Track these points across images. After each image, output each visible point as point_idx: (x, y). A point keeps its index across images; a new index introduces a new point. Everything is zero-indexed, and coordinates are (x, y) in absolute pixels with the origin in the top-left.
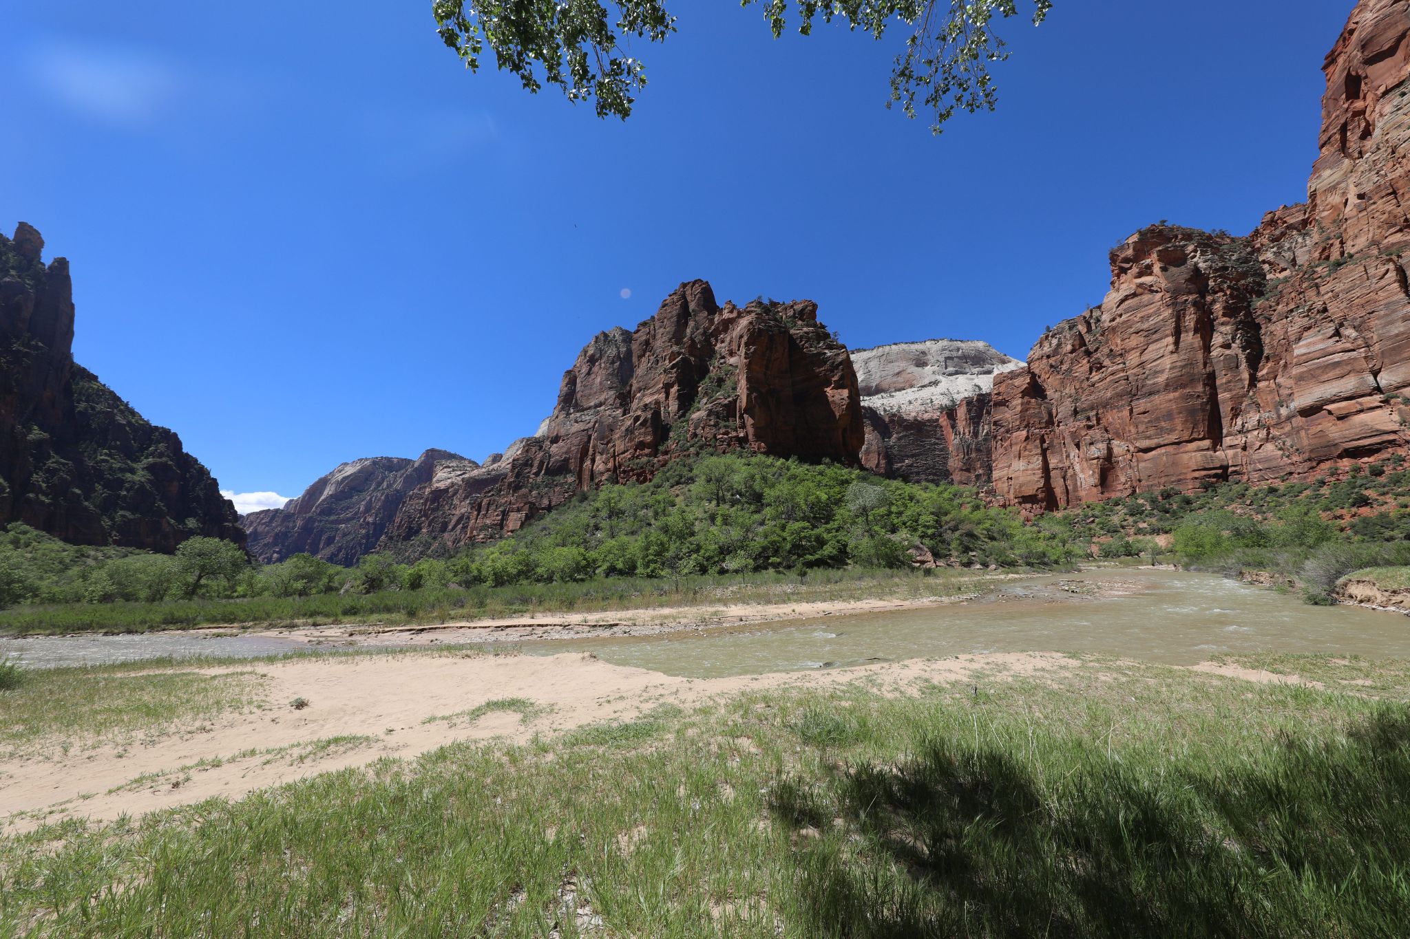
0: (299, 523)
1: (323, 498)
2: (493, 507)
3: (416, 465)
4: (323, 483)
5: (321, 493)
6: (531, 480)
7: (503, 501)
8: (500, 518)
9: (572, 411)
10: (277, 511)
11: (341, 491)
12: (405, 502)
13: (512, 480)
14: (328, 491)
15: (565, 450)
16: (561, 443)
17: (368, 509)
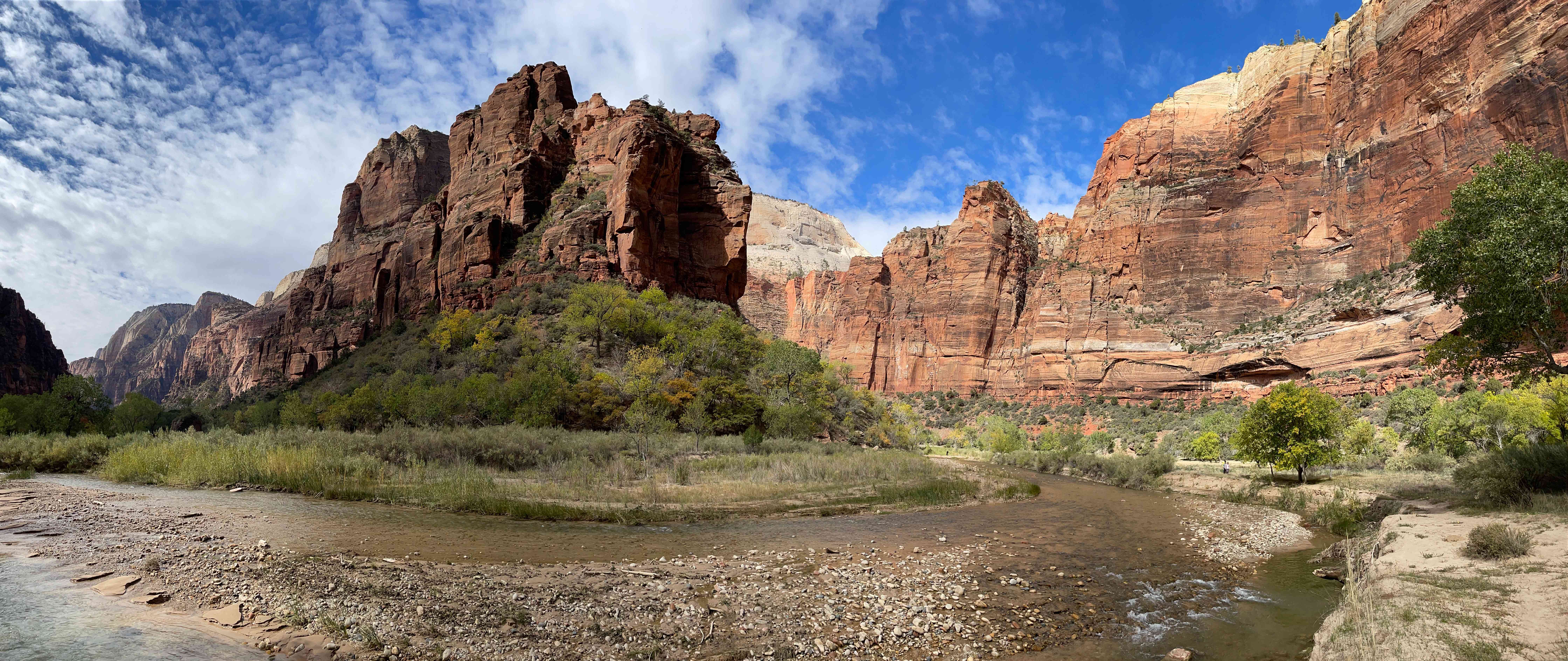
0: (109, 370)
1: (123, 346)
2: (274, 349)
3: (195, 310)
4: (122, 331)
5: (122, 342)
6: (313, 317)
7: (284, 341)
8: (282, 360)
9: (356, 231)
10: (91, 358)
11: (137, 339)
12: (189, 347)
13: (290, 318)
14: (128, 339)
15: (347, 279)
16: (344, 271)
17: (159, 357)
